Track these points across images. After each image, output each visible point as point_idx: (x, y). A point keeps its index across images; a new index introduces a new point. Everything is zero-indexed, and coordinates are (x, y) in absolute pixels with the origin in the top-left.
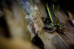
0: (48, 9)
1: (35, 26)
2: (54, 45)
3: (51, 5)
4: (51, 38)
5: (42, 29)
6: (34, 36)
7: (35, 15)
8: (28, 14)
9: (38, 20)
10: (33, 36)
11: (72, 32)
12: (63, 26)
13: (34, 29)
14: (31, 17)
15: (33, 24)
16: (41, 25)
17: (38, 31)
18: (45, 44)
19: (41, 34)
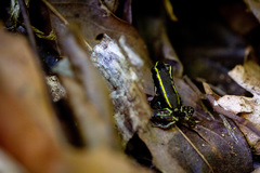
0: (158, 76)
1: (133, 114)
2: (173, 157)
3: (164, 67)
4: (166, 141)
5: (146, 121)
6: (130, 136)
7: (131, 90)
8: (115, 89)
9: (138, 101)
10: (127, 136)
11: (211, 125)
12: (192, 112)
13: (129, 122)
14: (122, 94)
15: (128, 110)
16: (146, 114)
17: (139, 127)
18: (154, 154)
19: (145, 132)
